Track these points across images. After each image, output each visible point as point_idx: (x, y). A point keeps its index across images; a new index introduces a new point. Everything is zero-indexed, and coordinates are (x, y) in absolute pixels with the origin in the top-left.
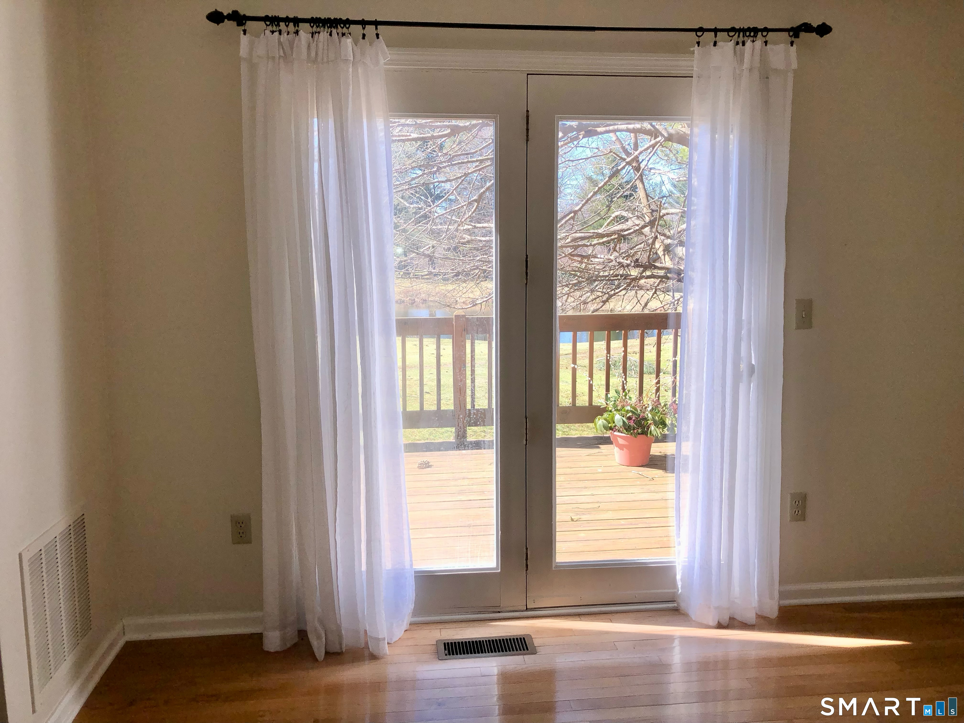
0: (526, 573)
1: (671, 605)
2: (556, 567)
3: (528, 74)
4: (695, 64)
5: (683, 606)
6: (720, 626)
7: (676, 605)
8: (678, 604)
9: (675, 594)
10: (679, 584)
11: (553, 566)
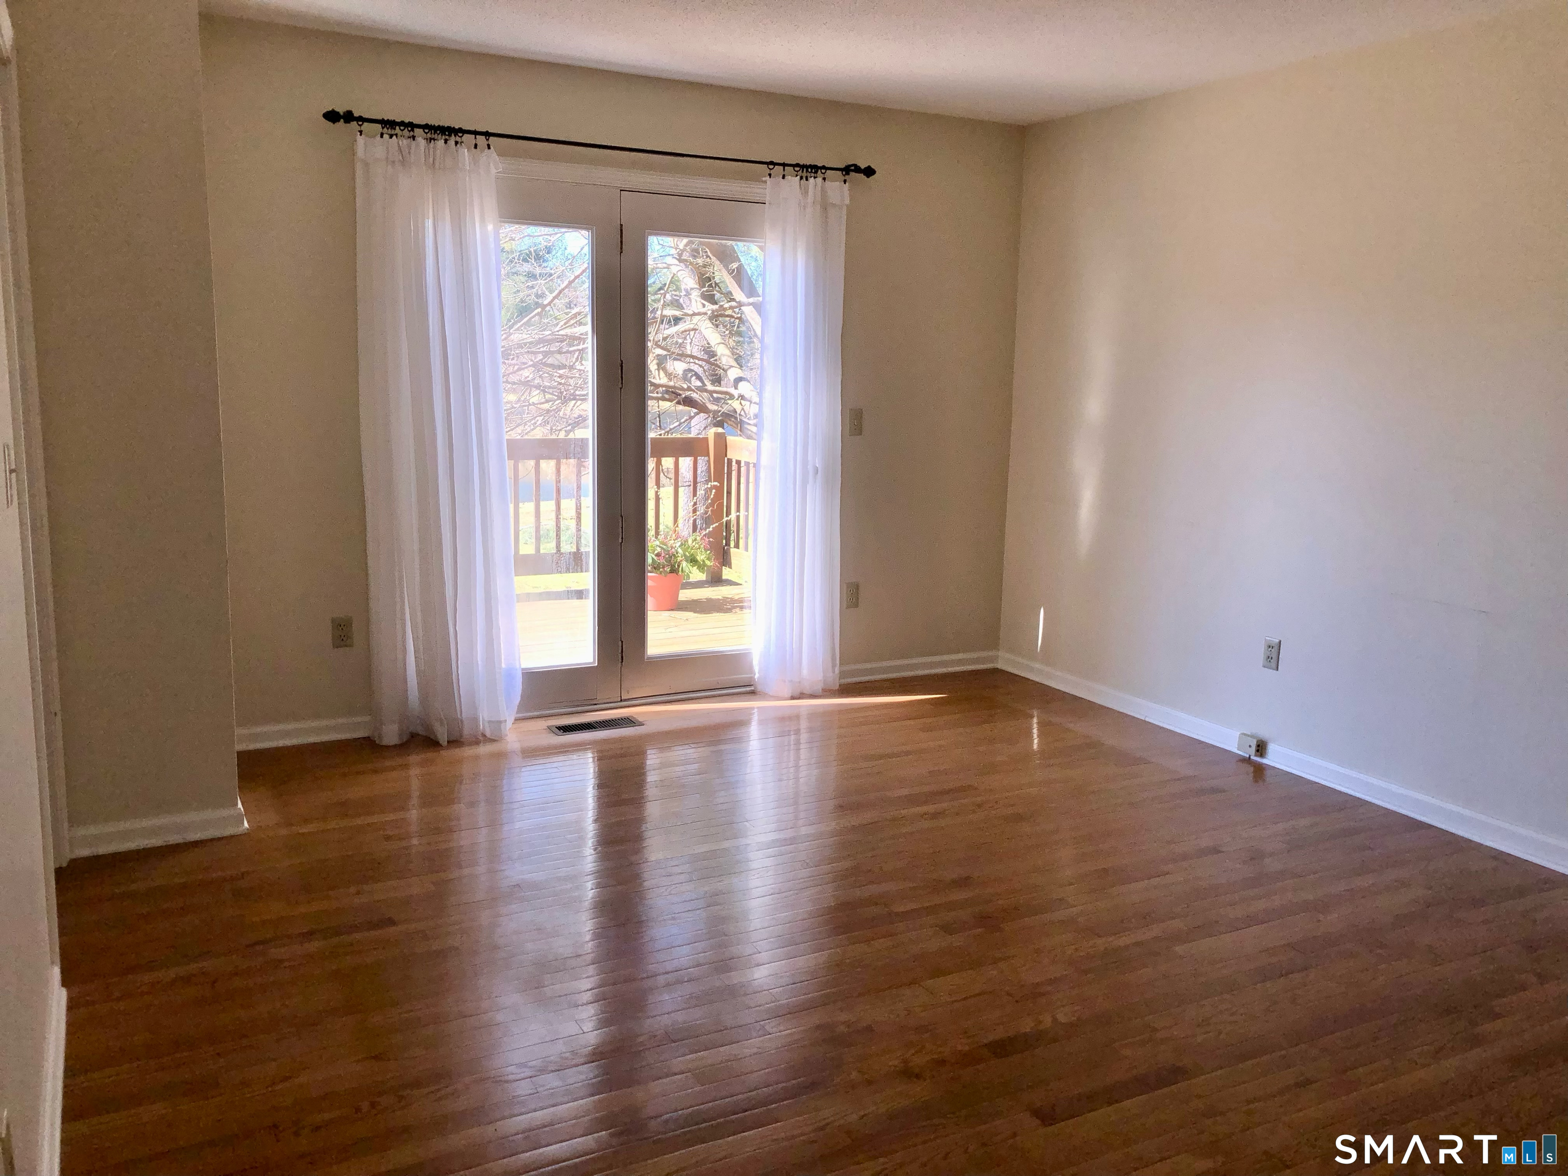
0: (622, 664)
1: (748, 689)
2: (649, 658)
3: (621, 190)
4: (768, 191)
5: (759, 688)
6: (793, 698)
7: (753, 688)
8: (755, 688)
9: (752, 678)
10: (756, 669)
11: (646, 658)
